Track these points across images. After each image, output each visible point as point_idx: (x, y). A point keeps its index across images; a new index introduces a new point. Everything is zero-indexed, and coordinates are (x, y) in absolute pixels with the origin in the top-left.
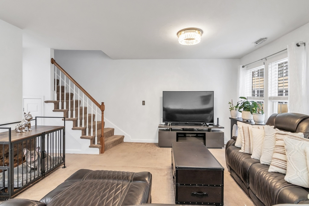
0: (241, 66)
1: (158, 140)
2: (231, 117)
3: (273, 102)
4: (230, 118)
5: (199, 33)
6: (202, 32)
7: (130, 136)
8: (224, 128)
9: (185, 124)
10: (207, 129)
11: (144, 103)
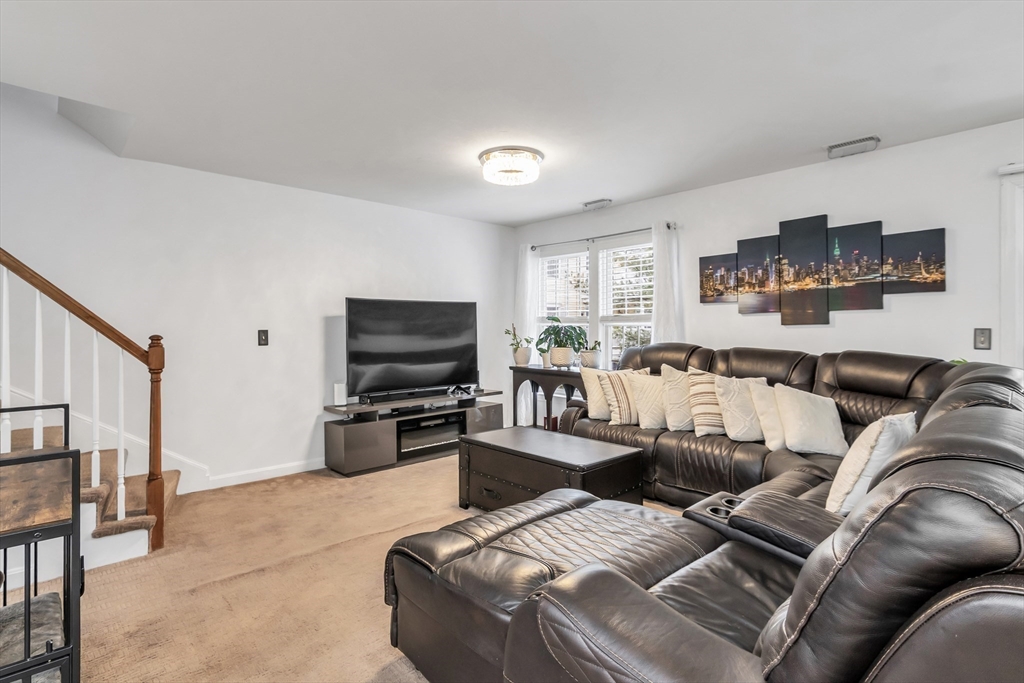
0: (530, 246)
1: (322, 459)
2: (514, 365)
3: (607, 327)
4: (511, 368)
5: (535, 158)
6: (542, 156)
7: (206, 467)
8: (501, 393)
9: (410, 394)
10: (456, 402)
11: (263, 338)
